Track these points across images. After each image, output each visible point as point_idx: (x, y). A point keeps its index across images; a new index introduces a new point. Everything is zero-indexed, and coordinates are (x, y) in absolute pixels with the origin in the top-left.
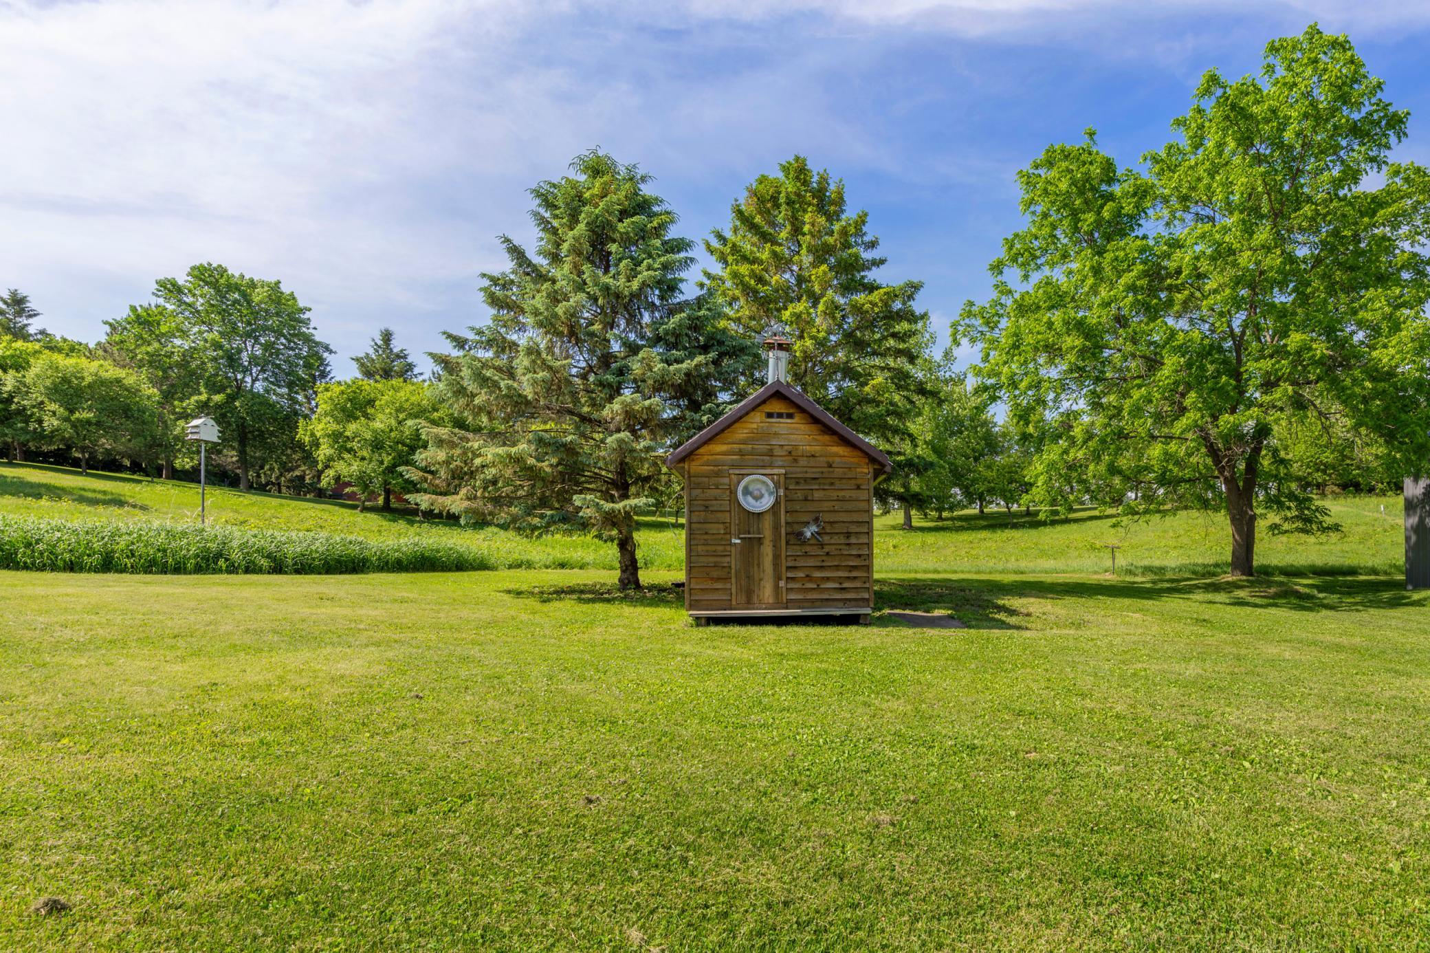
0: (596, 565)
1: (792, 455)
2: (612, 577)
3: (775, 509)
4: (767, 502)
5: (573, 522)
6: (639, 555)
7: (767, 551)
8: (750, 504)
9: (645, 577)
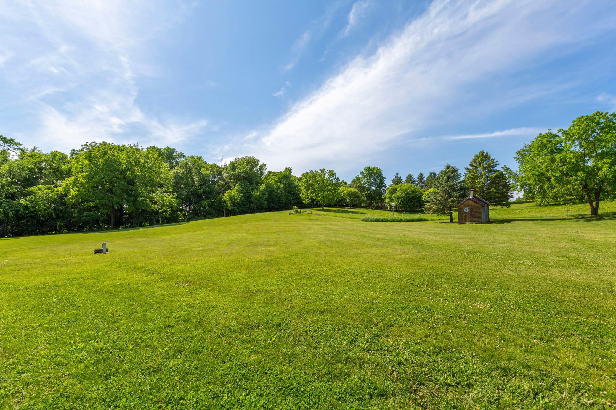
0: (445, 220)
1: (471, 205)
2: (449, 221)
3: (469, 212)
4: (468, 211)
5: (444, 214)
6: (453, 217)
7: (468, 216)
8: (466, 211)
9: (454, 221)
